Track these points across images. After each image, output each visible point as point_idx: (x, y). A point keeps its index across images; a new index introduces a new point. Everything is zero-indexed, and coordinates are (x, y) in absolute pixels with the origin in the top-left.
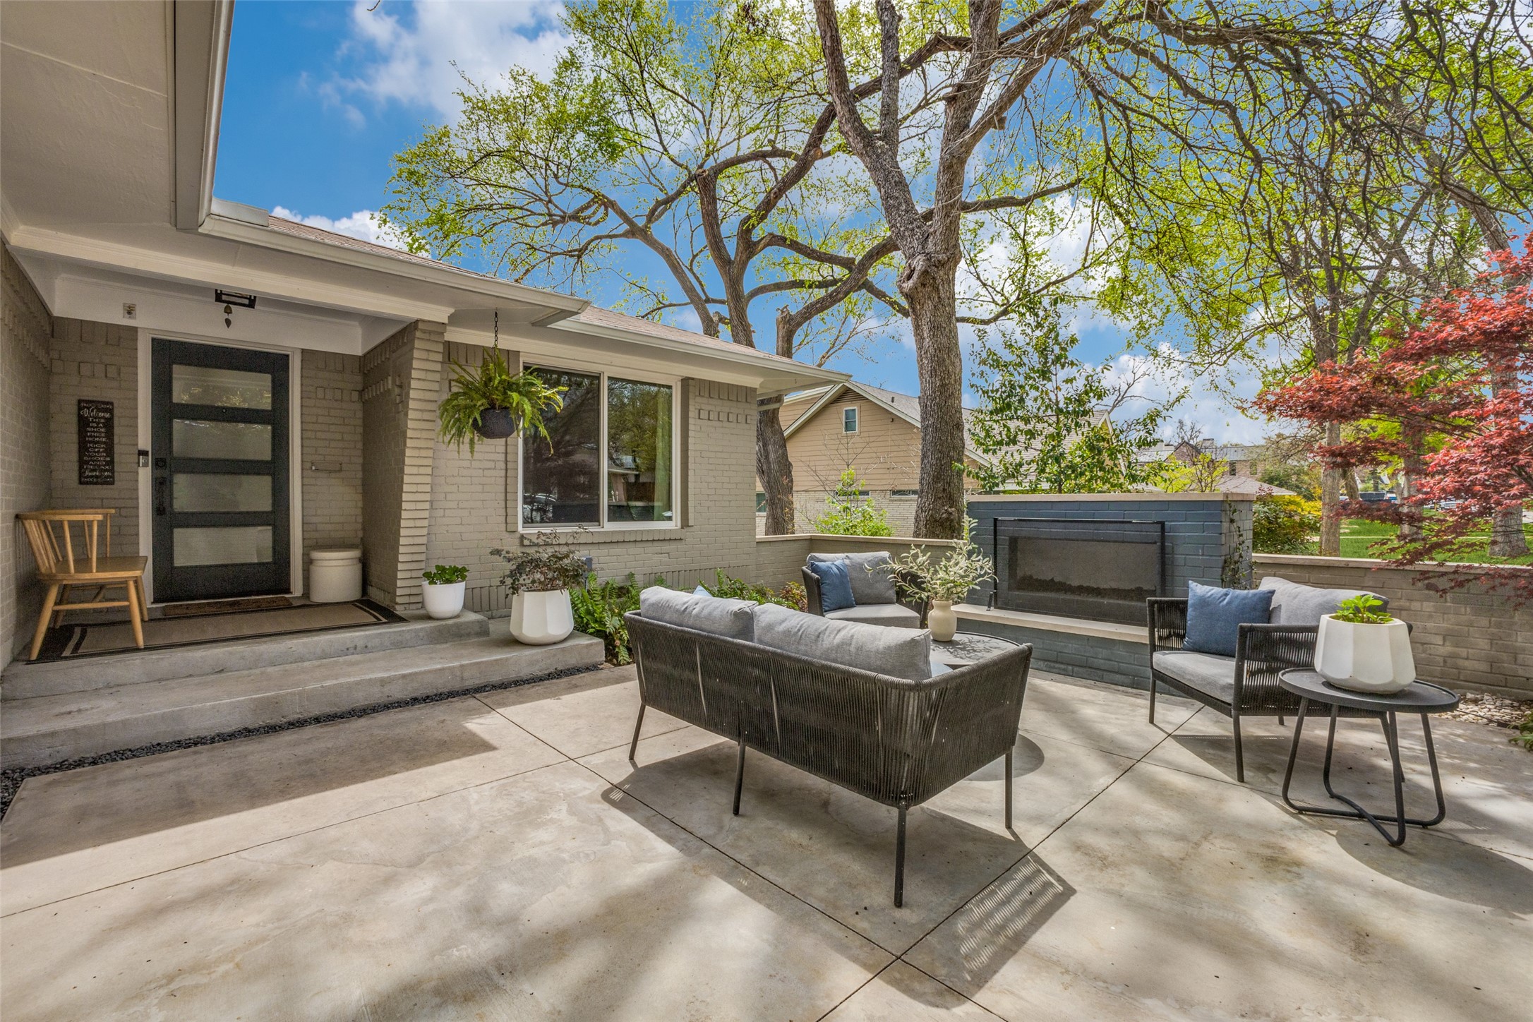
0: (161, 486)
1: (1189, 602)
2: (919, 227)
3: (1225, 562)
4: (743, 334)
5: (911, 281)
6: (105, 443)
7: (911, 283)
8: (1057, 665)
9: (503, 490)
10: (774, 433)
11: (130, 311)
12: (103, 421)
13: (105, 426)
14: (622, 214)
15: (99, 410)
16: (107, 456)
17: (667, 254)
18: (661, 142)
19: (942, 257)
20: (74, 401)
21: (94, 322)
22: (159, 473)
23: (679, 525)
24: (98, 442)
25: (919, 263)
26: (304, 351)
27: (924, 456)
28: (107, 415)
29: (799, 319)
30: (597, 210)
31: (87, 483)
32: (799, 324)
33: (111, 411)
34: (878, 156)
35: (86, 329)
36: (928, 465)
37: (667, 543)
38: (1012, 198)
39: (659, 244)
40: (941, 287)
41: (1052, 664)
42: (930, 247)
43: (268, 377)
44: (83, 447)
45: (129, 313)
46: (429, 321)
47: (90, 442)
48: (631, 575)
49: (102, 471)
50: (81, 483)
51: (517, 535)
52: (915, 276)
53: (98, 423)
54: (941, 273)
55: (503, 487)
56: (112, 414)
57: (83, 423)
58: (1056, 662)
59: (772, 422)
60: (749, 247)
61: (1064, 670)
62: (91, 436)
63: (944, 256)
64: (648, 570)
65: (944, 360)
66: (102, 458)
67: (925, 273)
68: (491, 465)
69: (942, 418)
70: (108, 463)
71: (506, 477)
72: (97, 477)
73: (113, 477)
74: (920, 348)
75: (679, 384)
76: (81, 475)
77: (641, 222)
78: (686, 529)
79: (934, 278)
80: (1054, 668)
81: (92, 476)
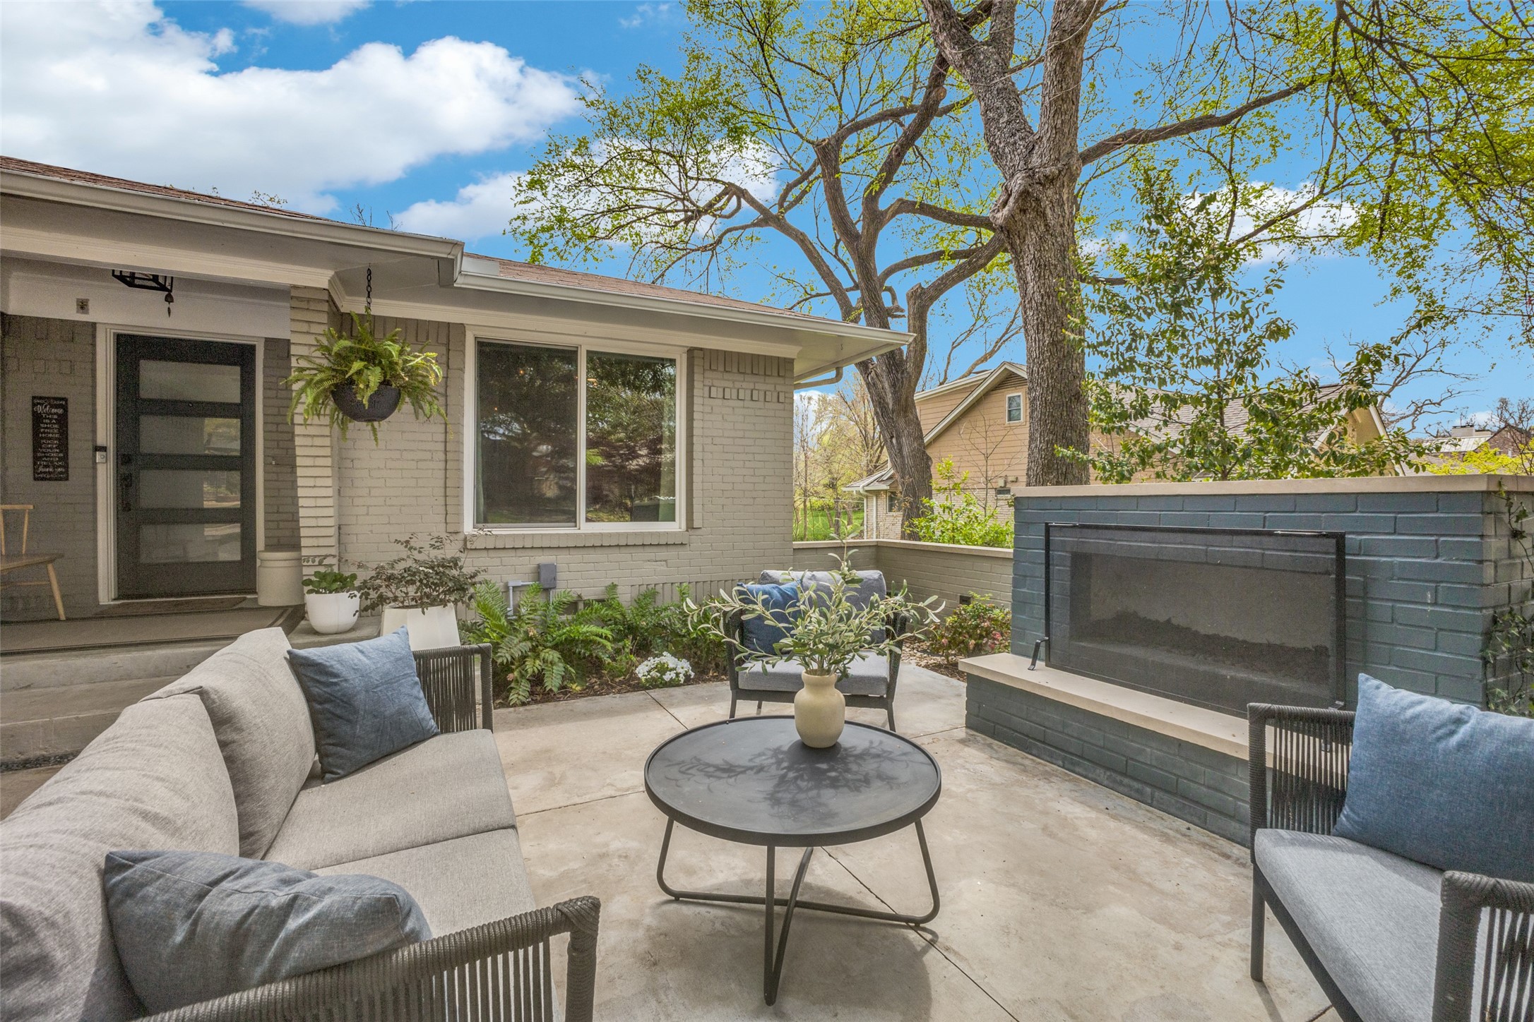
0: (125, 484)
1: (1357, 724)
2: (1023, 139)
3: (1495, 621)
4: (880, 316)
5: (1007, 208)
6: (56, 439)
7: (1006, 211)
8: (1126, 781)
9: (443, 485)
10: (908, 423)
11: (83, 306)
12: (55, 417)
13: (58, 421)
14: (752, 201)
15: (52, 406)
16: (61, 452)
17: (801, 239)
18: (790, 121)
19: (1051, 170)
20: (29, 399)
21: (48, 319)
22: (124, 470)
23: (684, 527)
24: (50, 439)
25: (1018, 183)
26: (268, 340)
27: (1032, 440)
28: (60, 411)
29: (932, 292)
30: (729, 200)
31: (43, 479)
32: (933, 299)
33: (65, 408)
34: (979, 63)
35: (43, 326)
36: (1036, 451)
37: (664, 549)
38: (1212, 117)
39: (794, 230)
40: (1048, 212)
41: (1119, 778)
42: (1035, 161)
43: (238, 369)
44: (37, 445)
45: (82, 308)
46: (305, 287)
47: (45, 438)
48: (614, 586)
49: (54, 467)
50: (35, 479)
51: (461, 537)
52: (1012, 200)
53: (51, 419)
54: (1050, 192)
55: (443, 481)
56: (66, 410)
57: (37, 419)
58: (1125, 774)
59: (905, 412)
60: (876, 218)
61: (1137, 791)
62: (44, 433)
63: (1053, 169)
64: (638, 581)
65: (1055, 310)
66: (55, 454)
67: (1025, 194)
68: (428, 455)
69: (1053, 387)
70: (60, 459)
71: (446, 469)
72: (50, 473)
73: (67, 472)
74: (1024, 296)
75: (685, 356)
76: (35, 471)
77: (775, 211)
78: (691, 532)
79: (1038, 200)
80: (1121, 783)
81: (45, 473)
